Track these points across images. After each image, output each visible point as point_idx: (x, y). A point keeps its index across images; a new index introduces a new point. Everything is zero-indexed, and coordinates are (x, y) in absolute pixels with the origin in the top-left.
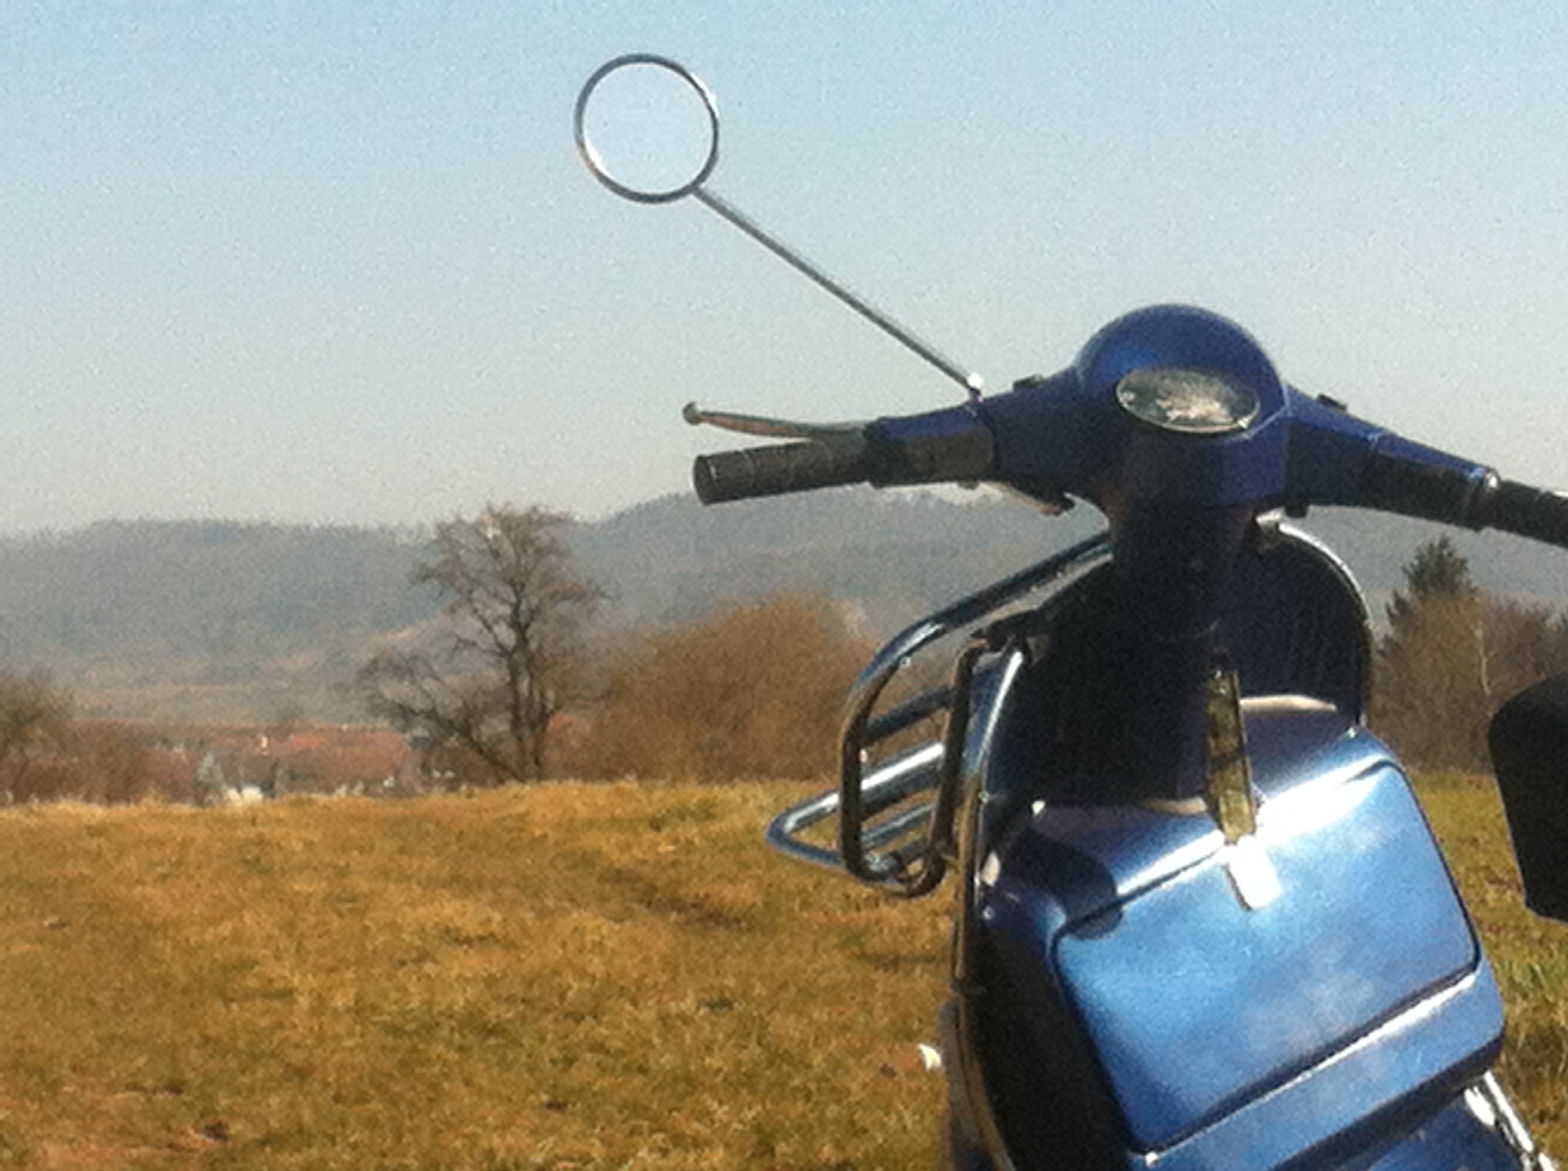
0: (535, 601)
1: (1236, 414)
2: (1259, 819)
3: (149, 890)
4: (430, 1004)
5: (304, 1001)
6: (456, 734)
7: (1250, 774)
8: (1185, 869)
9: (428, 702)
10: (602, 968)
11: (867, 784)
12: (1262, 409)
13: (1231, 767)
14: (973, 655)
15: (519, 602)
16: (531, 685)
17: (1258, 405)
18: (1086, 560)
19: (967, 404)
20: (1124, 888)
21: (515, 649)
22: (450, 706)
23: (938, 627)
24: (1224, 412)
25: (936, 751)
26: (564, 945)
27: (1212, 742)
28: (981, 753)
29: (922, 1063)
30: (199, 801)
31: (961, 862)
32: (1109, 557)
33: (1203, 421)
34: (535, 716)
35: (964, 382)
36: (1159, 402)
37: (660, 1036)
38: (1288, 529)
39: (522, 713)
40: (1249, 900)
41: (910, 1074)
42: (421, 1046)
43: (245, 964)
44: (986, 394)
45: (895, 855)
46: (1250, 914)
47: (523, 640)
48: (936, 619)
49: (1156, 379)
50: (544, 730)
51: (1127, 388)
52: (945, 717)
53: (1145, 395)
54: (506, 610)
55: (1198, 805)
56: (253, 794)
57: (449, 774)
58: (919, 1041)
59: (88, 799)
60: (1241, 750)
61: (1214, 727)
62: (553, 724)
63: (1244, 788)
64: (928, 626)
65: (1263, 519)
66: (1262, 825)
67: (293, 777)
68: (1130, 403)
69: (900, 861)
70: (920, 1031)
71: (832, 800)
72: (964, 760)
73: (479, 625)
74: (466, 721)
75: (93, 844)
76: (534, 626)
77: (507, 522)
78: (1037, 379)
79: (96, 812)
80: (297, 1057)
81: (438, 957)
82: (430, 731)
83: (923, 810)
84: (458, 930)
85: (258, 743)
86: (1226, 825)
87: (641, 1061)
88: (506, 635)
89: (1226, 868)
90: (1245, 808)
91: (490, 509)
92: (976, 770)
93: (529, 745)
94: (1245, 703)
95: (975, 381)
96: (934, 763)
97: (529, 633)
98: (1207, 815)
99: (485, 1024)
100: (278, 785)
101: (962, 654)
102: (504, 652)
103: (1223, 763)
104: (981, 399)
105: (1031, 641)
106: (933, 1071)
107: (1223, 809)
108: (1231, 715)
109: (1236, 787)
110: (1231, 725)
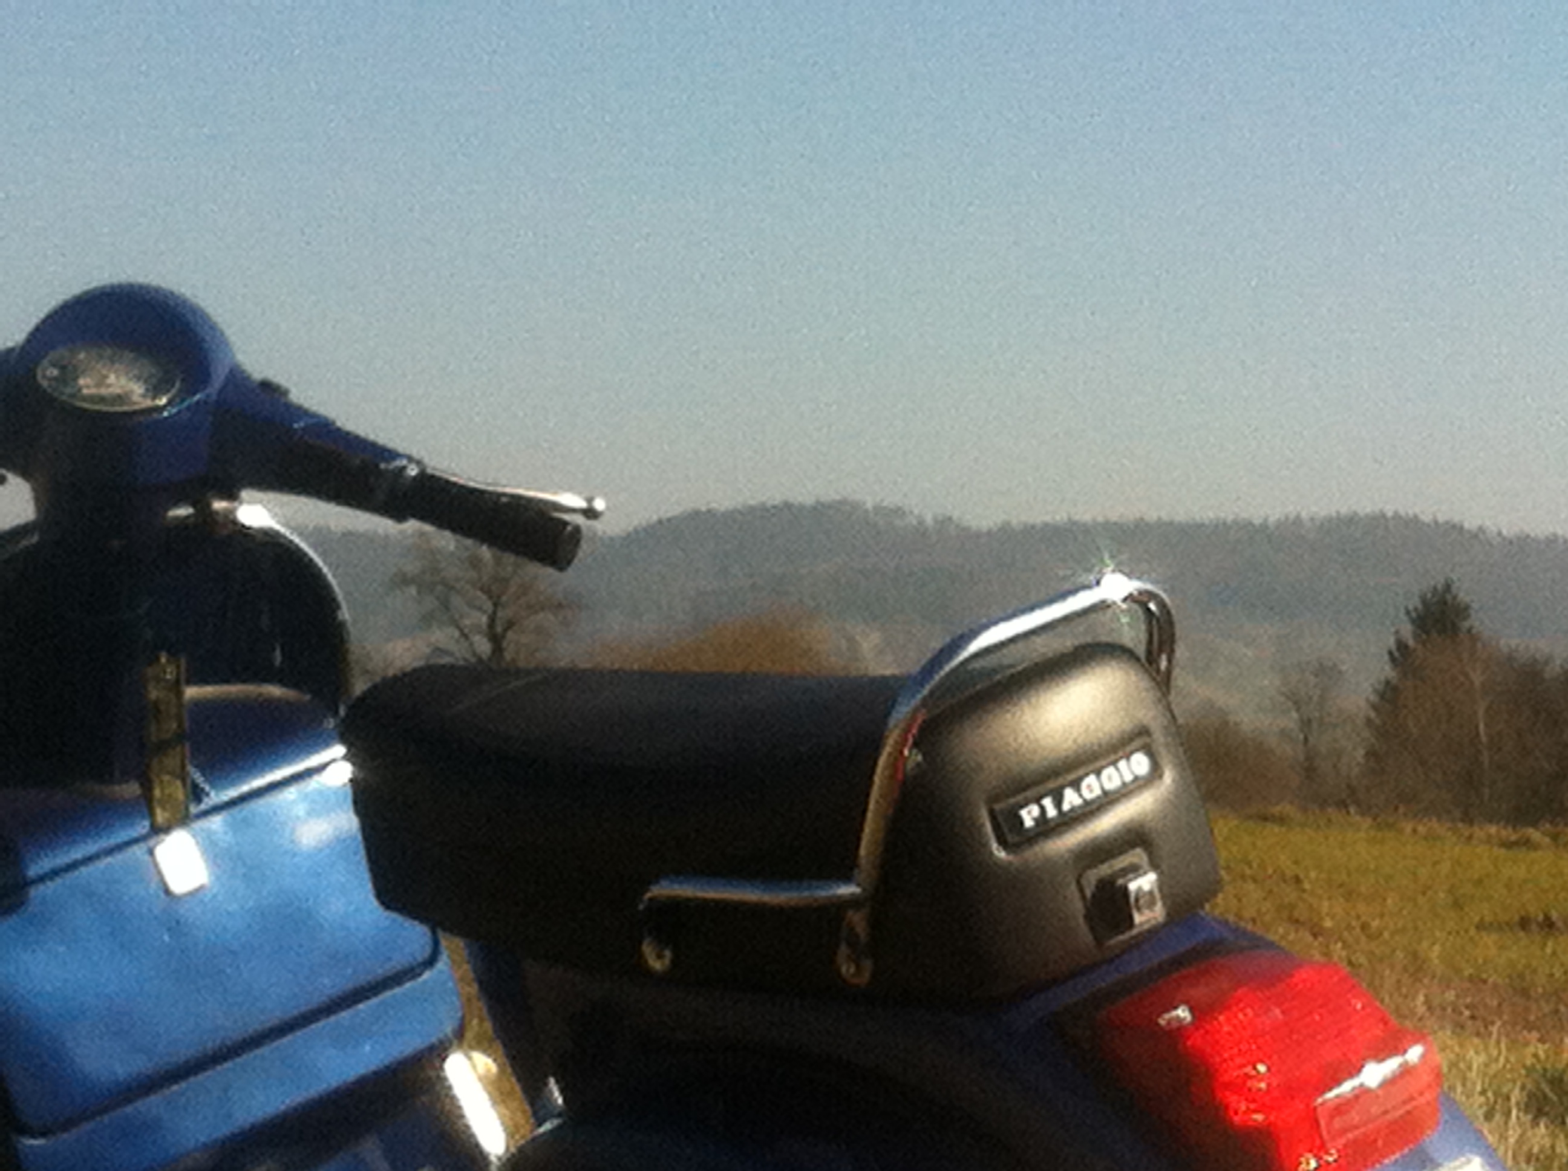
0: (511, 613)
1: (154, 393)
7: (189, 761)
12: (183, 388)
13: (169, 752)
15: (495, 611)
17: (180, 386)
20: (33, 871)
24: (142, 390)
27: (153, 725)
33: (120, 399)
36: (76, 379)
40: (171, 886)
46: (171, 899)
47: (498, 651)
51: (51, 364)
54: (484, 619)
55: (132, 789)
60: (181, 737)
61: (155, 713)
63: (180, 773)
68: (51, 379)
73: (456, 635)
76: (510, 634)
86: (157, 813)
88: (482, 645)
90: (180, 793)
94: (190, 691)
97: (504, 643)
98: (141, 802)
103: (162, 749)
107: (157, 793)
108: (174, 700)
109: (172, 773)
110: (173, 711)
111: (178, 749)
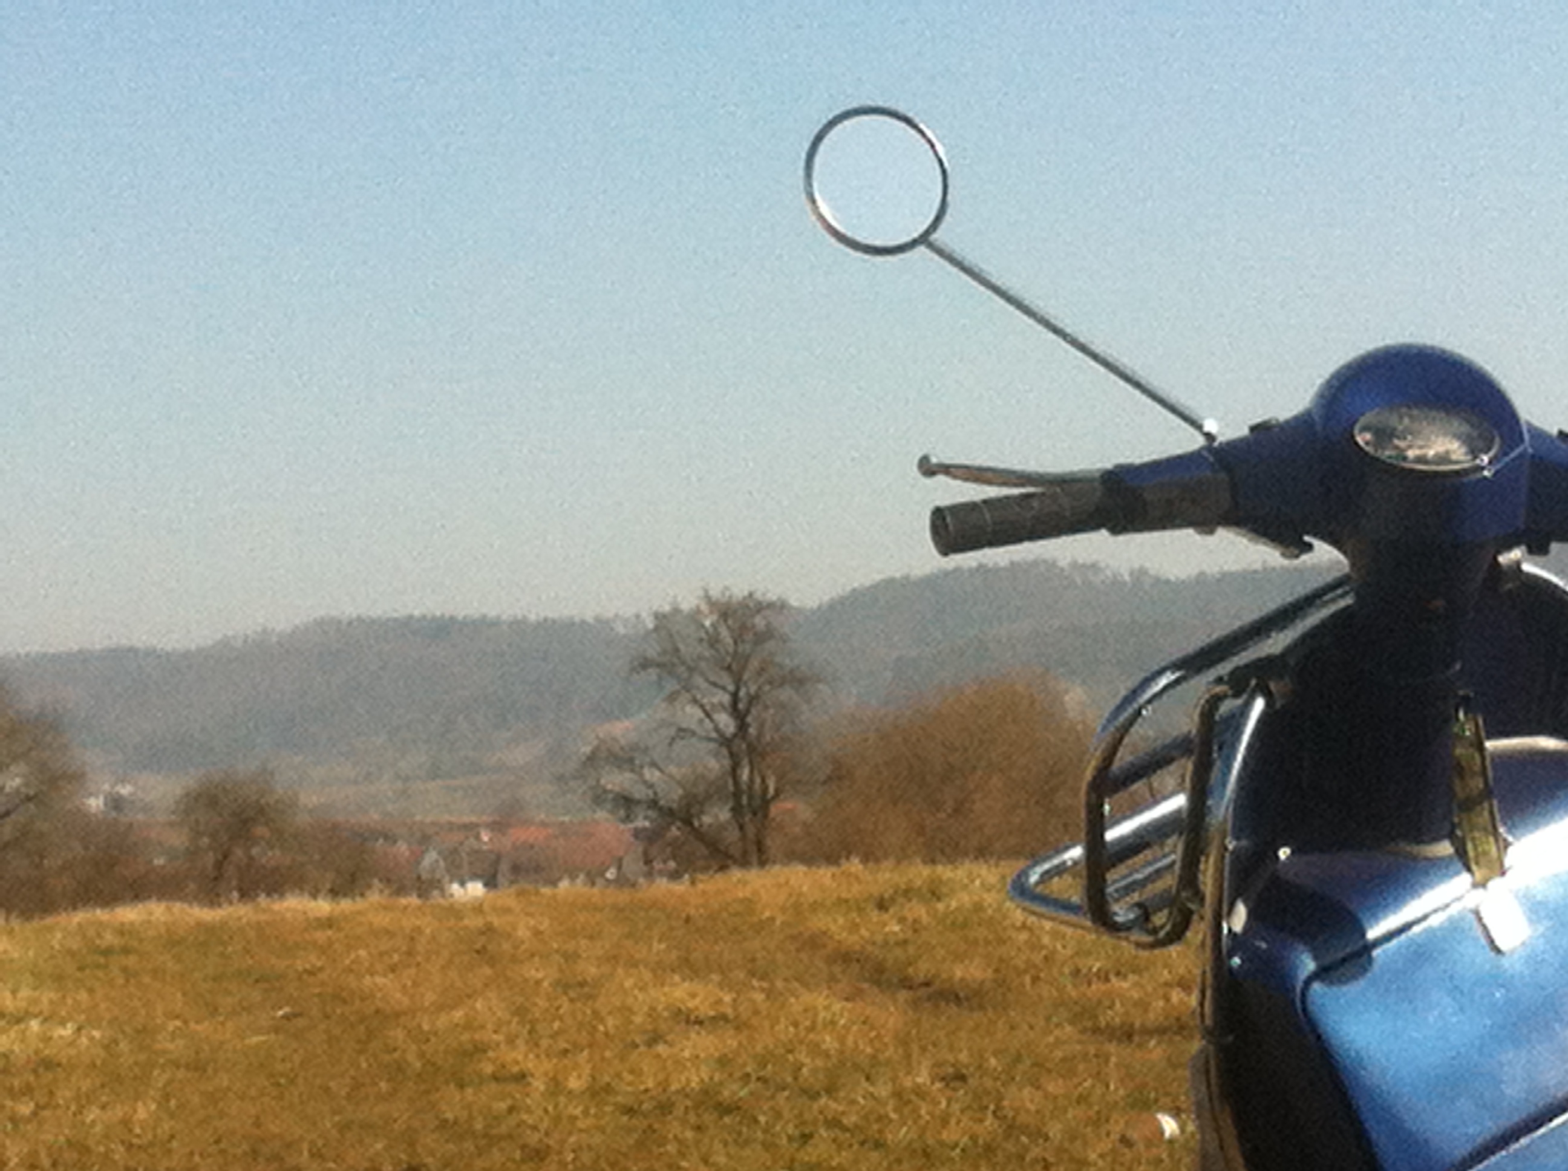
0: (753, 689)
1: (1474, 453)
2: (1508, 861)
3: (380, 980)
4: (664, 1085)
5: (539, 1085)
6: (679, 824)
7: (1498, 817)
8: (1435, 911)
9: (650, 792)
10: (836, 1045)
11: (1111, 835)
12: (1501, 447)
13: (1478, 808)
14: (1214, 701)
15: (738, 689)
16: (752, 772)
17: (1497, 440)
18: (1325, 604)
19: (1202, 448)
20: (1372, 934)
21: (735, 735)
22: (672, 796)
23: (1178, 674)
24: (1463, 450)
25: (1179, 802)
26: (796, 1025)
27: (1457, 782)
28: (1226, 800)
29: (1162, 1132)
30: (423, 894)
31: (1208, 911)
32: (1349, 601)
33: (1444, 458)
34: (757, 802)
35: (1199, 427)
36: (1396, 442)
37: (895, 1110)
38: (1527, 567)
39: (745, 800)
40: (1499, 943)
41: (1149, 1143)
42: (656, 1126)
43: (480, 1049)
44: (1221, 439)
45: (1139, 905)
46: (1500, 956)
47: (742, 726)
48: (1174, 666)
49: (1393, 420)
50: (766, 816)
51: (1365, 429)
52: (1188, 765)
53: (1384, 435)
54: (726, 699)
55: (1445, 848)
56: (476, 889)
57: (672, 864)
58: (1158, 1111)
59: (314, 896)
60: (1488, 793)
61: (1460, 770)
62: (774, 810)
63: (1490, 828)
64: (1168, 674)
65: (1502, 559)
66: (1509, 868)
67: (516, 869)
68: (1367, 443)
69: (1145, 912)
70: (1156, 1101)
71: (1076, 852)
72: (1209, 808)
73: (700, 714)
74: (688, 811)
75: (321, 936)
76: (754, 711)
77: (726, 611)
78: (1274, 422)
79: (323, 906)
80: (533, 1139)
81: (669, 1038)
82: (652, 821)
83: (1166, 861)
84: (690, 1011)
85: (478, 837)
86: (1474, 867)
87: (877, 1136)
88: (726, 722)
89: (1477, 913)
90: (1493, 850)
91: (708, 598)
92: (1221, 818)
93: (751, 831)
94: (1489, 745)
95: (1210, 426)
96: (1178, 811)
97: (749, 719)
98: (1456, 859)
99: (720, 1104)
100: (500, 878)
101: (1202, 702)
102: (726, 742)
103: (1469, 805)
104: (1216, 444)
105: (1272, 686)
106: (1171, 1141)
107: (1471, 853)
108: (1477, 756)
109: (1485, 829)
110: (1477, 768)
111: (1486, 805)
